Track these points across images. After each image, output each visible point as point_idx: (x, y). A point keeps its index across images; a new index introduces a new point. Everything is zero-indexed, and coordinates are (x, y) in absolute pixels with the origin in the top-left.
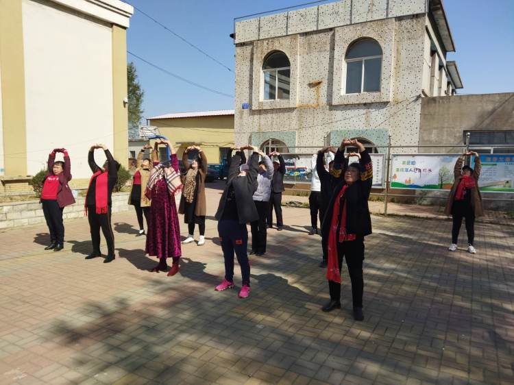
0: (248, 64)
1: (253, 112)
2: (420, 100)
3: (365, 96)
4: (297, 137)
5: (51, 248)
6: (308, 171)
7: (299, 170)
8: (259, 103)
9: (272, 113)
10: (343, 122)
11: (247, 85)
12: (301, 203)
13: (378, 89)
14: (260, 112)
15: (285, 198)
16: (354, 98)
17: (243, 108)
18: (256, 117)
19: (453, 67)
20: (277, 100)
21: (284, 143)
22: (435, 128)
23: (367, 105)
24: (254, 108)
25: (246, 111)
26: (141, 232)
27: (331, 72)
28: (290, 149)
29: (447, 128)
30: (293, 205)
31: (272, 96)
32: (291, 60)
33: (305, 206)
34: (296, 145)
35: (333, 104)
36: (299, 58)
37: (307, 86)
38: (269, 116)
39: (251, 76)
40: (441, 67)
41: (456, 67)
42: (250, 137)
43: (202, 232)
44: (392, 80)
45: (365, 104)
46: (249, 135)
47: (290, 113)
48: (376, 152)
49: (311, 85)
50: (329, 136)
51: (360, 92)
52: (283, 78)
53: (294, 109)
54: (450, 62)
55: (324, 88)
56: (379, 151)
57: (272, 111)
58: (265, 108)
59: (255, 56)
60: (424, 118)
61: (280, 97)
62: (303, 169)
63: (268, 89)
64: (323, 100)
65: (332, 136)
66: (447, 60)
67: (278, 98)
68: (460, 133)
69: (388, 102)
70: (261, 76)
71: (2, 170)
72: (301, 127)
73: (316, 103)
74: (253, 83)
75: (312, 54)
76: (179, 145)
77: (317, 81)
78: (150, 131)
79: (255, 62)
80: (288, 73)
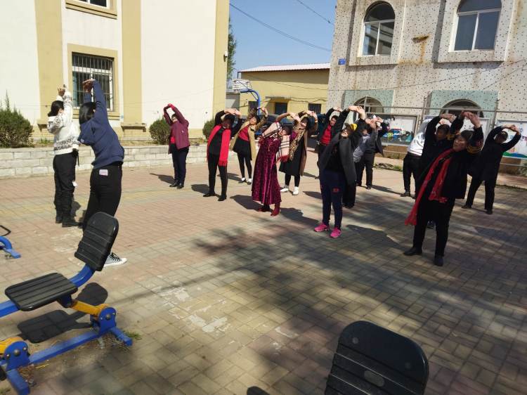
0: (349, 15)
1: (349, 68)
3: (476, 54)
4: (394, 97)
5: (175, 186)
6: (403, 132)
7: (393, 131)
8: (357, 58)
9: (370, 70)
10: (447, 82)
11: (346, 39)
12: (391, 166)
13: (491, 47)
14: (357, 68)
15: (378, 159)
16: (463, 55)
17: (339, 64)
18: (352, 73)
20: (377, 55)
21: (379, 103)
24: (351, 64)
25: (342, 67)
26: (243, 179)
27: (440, 26)
28: (385, 109)
30: (383, 166)
31: (371, 50)
32: (396, 12)
33: (397, 169)
34: (392, 105)
35: (439, 61)
36: (405, 10)
37: (411, 41)
38: (367, 72)
39: (351, 28)
42: (344, 95)
43: (297, 184)
44: (509, 37)
45: (475, 63)
46: (343, 92)
47: (389, 70)
48: (482, 115)
49: (416, 40)
50: (430, 96)
51: (470, 49)
52: (385, 29)
53: (394, 65)
55: (430, 44)
56: (485, 116)
57: (370, 67)
58: (362, 64)
59: (357, 8)
61: (380, 52)
62: (398, 131)
63: (368, 42)
64: (428, 57)
65: (433, 96)
67: (379, 53)
69: (501, 62)
70: (362, 29)
71: (122, 117)
72: (400, 86)
73: (419, 60)
74: (353, 37)
75: (420, 6)
76: (269, 99)
77: (423, 35)
78: (242, 84)
79: (356, 14)
80: (391, 26)
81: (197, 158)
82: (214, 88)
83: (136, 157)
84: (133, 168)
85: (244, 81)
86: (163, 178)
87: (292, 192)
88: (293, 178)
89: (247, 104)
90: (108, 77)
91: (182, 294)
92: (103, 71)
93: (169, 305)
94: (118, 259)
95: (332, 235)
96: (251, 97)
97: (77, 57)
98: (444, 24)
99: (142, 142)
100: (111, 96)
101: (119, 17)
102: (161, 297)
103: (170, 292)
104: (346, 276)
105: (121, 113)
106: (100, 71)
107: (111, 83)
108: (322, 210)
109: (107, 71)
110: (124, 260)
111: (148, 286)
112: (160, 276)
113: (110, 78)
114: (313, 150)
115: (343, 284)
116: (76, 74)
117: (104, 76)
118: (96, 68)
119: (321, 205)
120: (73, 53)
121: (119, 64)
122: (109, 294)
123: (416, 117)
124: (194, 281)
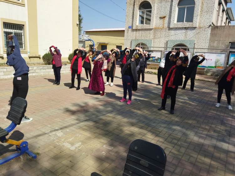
0: (132, 7)
1: (133, 30)
2: (211, 27)
3: (186, 24)
4: (152, 42)
5: (55, 84)
6: (156, 58)
7: (152, 57)
8: (136, 26)
10: (174, 36)
11: (131, 17)
12: (152, 72)
13: (192, 21)
14: (136, 30)
15: (146, 70)
16: (180, 25)
17: (129, 28)
18: (135, 32)
19: (230, 11)
20: (145, 24)
21: (146, 45)
22: (216, 41)
23: (186, 28)
24: (134, 28)
26: (88, 80)
28: (149, 48)
29: (222, 40)
30: (149, 73)
31: (142, 22)
32: (152, 6)
33: (155, 74)
34: (152, 46)
35: (170, 27)
36: (156, 5)
37: (159, 19)
38: (141, 32)
39: (133, 13)
40: (223, 11)
41: (231, 11)
42: (131, 42)
43: (112, 81)
44: (199, 17)
46: (131, 40)
47: (150, 31)
48: (188, 50)
49: (161, 18)
50: (167, 42)
51: (183, 22)
52: (148, 13)
53: (152, 29)
54: (229, 8)
55: (167, 19)
56: (190, 50)
57: (142, 30)
58: (139, 28)
59: (136, 4)
60: (212, 36)
61: (146, 23)
62: (154, 57)
63: (141, 19)
64: (166, 25)
65: (169, 42)
66: (227, 7)
68: (228, 43)
69: (196, 27)
70: (138, 13)
71: (29, 52)
72: (154, 38)
73: (162, 27)
74: (134, 16)
75: (162, 3)
76: (98, 44)
77: (163, 16)
78: (86, 37)
79: (135, 6)
80: (150, 12)
81: (66, 71)
82: (73, 39)
83: (36, 71)
84: (35, 76)
85: (87, 36)
86: (50, 80)
87: (110, 85)
88: (110, 78)
89: (89, 46)
90: (22, 34)
91: (60, 134)
92: (19, 31)
93: (54, 139)
94: (29, 119)
95: (128, 103)
96: (90, 43)
97: (5, 24)
98: (172, 11)
99: (39, 64)
100: (23, 43)
101: (26, 5)
102: (50, 135)
103: (54, 133)
104: (134, 121)
105: (28, 50)
106: (17, 31)
107: (23, 37)
108: (123, 93)
109: (21, 31)
110: (31, 119)
111: (43, 131)
112: (49, 126)
113: (23, 34)
114: (119, 66)
115: (133, 125)
116: (6, 33)
117: (20, 33)
118: (16, 29)
119: (123, 91)
120: (3, 22)
121: (27, 28)
122: (25, 135)
123: (162, 51)
124: (66, 127)
